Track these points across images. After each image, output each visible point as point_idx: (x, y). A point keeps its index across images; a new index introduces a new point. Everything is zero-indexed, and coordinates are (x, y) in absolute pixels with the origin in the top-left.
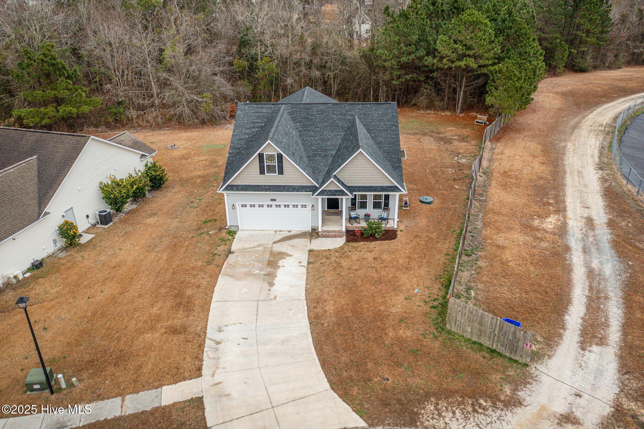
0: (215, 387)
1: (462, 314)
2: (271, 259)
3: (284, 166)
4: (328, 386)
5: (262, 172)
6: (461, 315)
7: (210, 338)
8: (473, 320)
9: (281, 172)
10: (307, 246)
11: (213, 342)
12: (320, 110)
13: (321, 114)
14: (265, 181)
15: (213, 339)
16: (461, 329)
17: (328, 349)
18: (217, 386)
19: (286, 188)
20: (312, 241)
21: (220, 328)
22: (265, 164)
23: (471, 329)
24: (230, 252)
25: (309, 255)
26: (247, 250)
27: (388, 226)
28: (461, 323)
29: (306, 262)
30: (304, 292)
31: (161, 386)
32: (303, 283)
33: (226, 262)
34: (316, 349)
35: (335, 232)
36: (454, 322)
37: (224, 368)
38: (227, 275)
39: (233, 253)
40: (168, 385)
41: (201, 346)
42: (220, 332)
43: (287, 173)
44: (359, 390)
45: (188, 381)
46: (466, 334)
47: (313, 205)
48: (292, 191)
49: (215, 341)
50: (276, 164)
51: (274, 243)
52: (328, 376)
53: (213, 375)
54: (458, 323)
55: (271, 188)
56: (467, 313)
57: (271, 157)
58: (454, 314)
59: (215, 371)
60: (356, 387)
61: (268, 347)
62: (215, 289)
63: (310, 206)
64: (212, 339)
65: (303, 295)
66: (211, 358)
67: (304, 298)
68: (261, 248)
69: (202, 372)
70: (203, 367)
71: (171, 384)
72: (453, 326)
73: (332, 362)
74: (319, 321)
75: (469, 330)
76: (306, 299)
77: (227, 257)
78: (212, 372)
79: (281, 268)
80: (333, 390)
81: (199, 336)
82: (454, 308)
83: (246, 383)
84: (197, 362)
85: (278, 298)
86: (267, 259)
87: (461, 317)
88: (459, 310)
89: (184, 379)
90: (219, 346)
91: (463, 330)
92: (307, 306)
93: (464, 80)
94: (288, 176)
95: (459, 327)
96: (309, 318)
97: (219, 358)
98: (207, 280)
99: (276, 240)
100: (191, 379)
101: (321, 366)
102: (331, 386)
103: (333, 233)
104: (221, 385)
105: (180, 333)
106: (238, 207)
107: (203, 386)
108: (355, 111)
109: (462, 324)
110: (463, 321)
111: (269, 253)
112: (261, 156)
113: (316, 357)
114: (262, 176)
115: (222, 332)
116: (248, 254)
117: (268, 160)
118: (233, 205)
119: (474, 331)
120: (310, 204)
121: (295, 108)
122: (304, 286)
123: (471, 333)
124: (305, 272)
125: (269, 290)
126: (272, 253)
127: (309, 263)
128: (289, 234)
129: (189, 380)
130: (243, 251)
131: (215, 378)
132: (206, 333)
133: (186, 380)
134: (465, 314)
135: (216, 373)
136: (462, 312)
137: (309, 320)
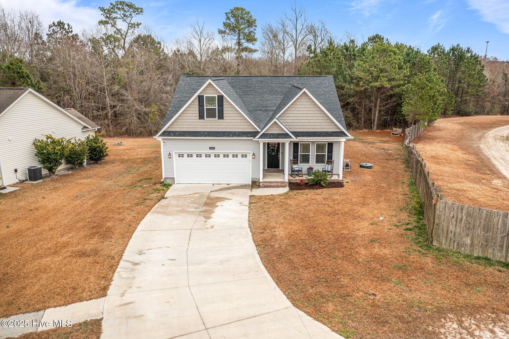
0: (123, 307)
1: (456, 221)
2: (208, 201)
3: (224, 109)
4: (288, 303)
5: (201, 117)
6: (454, 223)
7: (126, 260)
8: (474, 226)
9: (221, 117)
10: (248, 193)
11: (129, 263)
12: (259, 81)
13: (260, 83)
14: (204, 126)
15: (131, 260)
16: (456, 244)
17: (282, 267)
18: (126, 306)
19: (226, 134)
20: (252, 191)
21: (141, 252)
22: (205, 107)
23: (472, 240)
24: (163, 198)
25: (250, 198)
26: (182, 196)
27: (332, 178)
28: (455, 234)
29: (248, 203)
30: (247, 222)
31: (45, 308)
32: (246, 216)
33: (157, 204)
34: (266, 267)
35: (277, 182)
36: (445, 234)
37: (138, 287)
38: (158, 213)
39: (166, 198)
40: (55, 307)
41: (113, 268)
42: (140, 254)
43: (227, 118)
44: (336, 306)
45: (85, 302)
46: (463, 249)
47: (254, 154)
48: (233, 136)
49: (131, 262)
50: (217, 107)
51: (211, 192)
52: (287, 293)
53: (123, 295)
54: (451, 235)
55: (210, 134)
56: (464, 217)
57: (211, 100)
58: (445, 224)
59: (126, 291)
60: (331, 304)
61: (202, 266)
62: (142, 222)
63: (251, 155)
64: (128, 261)
65: (246, 224)
66: (123, 278)
67: (248, 226)
68: (197, 195)
69: (108, 291)
70: (110, 286)
71: (60, 306)
72: (444, 241)
73: (291, 279)
74: (268, 243)
75: (469, 242)
76: (250, 227)
77: (159, 201)
78: (122, 291)
79: (220, 207)
80: (297, 307)
81: (113, 258)
82: (445, 214)
83: (168, 302)
84: (103, 282)
85: (215, 227)
86: (205, 202)
87: (456, 225)
88: (452, 215)
89: (81, 300)
90: (137, 267)
91: (458, 244)
92: (251, 231)
93: (379, 100)
94: (228, 121)
95: (452, 241)
96: (254, 241)
97: (134, 278)
98: (133, 215)
99: (213, 190)
100: (91, 299)
101: (276, 283)
102: (293, 303)
103: (275, 184)
104: (131, 305)
105: (89, 256)
106: (175, 156)
107: (106, 307)
108: (293, 81)
109: (457, 235)
110: (458, 230)
111: (207, 198)
112: (200, 98)
113: (268, 275)
114: (201, 120)
115: (143, 255)
116: (182, 199)
117: (208, 104)
118: (170, 154)
119: (476, 242)
120: (251, 152)
121: (235, 79)
122: (247, 218)
123: (472, 245)
124: (248, 209)
125: (206, 222)
126: (208, 198)
127: (250, 203)
128: (227, 186)
129: (88, 300)
130: (178, 197)
131: (124, 298)
132: (122, 255)
133: (82, 301)
134: (461, 220)
135: (127, 292)
136: (457, 218)
137: (255, 243)
